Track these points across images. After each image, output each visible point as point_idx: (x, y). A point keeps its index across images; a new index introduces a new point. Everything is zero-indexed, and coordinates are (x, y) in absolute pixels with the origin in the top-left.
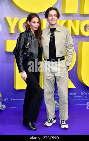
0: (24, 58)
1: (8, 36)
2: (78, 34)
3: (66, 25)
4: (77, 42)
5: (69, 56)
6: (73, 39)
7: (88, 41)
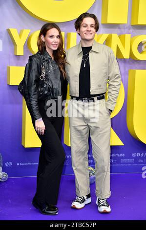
0: (38, 97)
1: (12, 60)
2: (128, 58)
3: (108, 42)
4: (127, 70)
5: (113, 93)
6: (119, 67)
7: (144, 69)
